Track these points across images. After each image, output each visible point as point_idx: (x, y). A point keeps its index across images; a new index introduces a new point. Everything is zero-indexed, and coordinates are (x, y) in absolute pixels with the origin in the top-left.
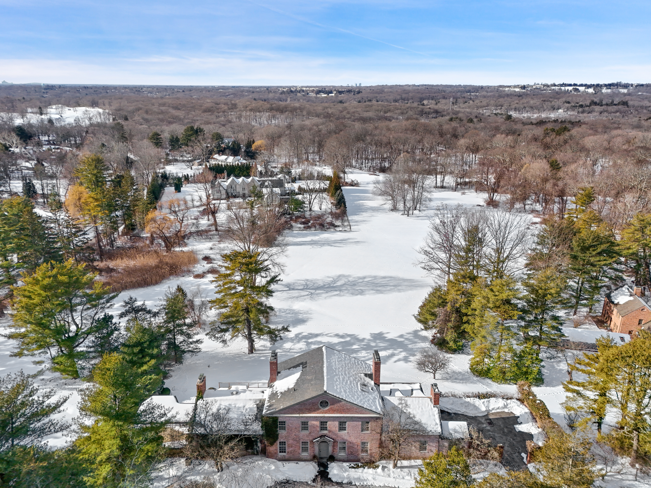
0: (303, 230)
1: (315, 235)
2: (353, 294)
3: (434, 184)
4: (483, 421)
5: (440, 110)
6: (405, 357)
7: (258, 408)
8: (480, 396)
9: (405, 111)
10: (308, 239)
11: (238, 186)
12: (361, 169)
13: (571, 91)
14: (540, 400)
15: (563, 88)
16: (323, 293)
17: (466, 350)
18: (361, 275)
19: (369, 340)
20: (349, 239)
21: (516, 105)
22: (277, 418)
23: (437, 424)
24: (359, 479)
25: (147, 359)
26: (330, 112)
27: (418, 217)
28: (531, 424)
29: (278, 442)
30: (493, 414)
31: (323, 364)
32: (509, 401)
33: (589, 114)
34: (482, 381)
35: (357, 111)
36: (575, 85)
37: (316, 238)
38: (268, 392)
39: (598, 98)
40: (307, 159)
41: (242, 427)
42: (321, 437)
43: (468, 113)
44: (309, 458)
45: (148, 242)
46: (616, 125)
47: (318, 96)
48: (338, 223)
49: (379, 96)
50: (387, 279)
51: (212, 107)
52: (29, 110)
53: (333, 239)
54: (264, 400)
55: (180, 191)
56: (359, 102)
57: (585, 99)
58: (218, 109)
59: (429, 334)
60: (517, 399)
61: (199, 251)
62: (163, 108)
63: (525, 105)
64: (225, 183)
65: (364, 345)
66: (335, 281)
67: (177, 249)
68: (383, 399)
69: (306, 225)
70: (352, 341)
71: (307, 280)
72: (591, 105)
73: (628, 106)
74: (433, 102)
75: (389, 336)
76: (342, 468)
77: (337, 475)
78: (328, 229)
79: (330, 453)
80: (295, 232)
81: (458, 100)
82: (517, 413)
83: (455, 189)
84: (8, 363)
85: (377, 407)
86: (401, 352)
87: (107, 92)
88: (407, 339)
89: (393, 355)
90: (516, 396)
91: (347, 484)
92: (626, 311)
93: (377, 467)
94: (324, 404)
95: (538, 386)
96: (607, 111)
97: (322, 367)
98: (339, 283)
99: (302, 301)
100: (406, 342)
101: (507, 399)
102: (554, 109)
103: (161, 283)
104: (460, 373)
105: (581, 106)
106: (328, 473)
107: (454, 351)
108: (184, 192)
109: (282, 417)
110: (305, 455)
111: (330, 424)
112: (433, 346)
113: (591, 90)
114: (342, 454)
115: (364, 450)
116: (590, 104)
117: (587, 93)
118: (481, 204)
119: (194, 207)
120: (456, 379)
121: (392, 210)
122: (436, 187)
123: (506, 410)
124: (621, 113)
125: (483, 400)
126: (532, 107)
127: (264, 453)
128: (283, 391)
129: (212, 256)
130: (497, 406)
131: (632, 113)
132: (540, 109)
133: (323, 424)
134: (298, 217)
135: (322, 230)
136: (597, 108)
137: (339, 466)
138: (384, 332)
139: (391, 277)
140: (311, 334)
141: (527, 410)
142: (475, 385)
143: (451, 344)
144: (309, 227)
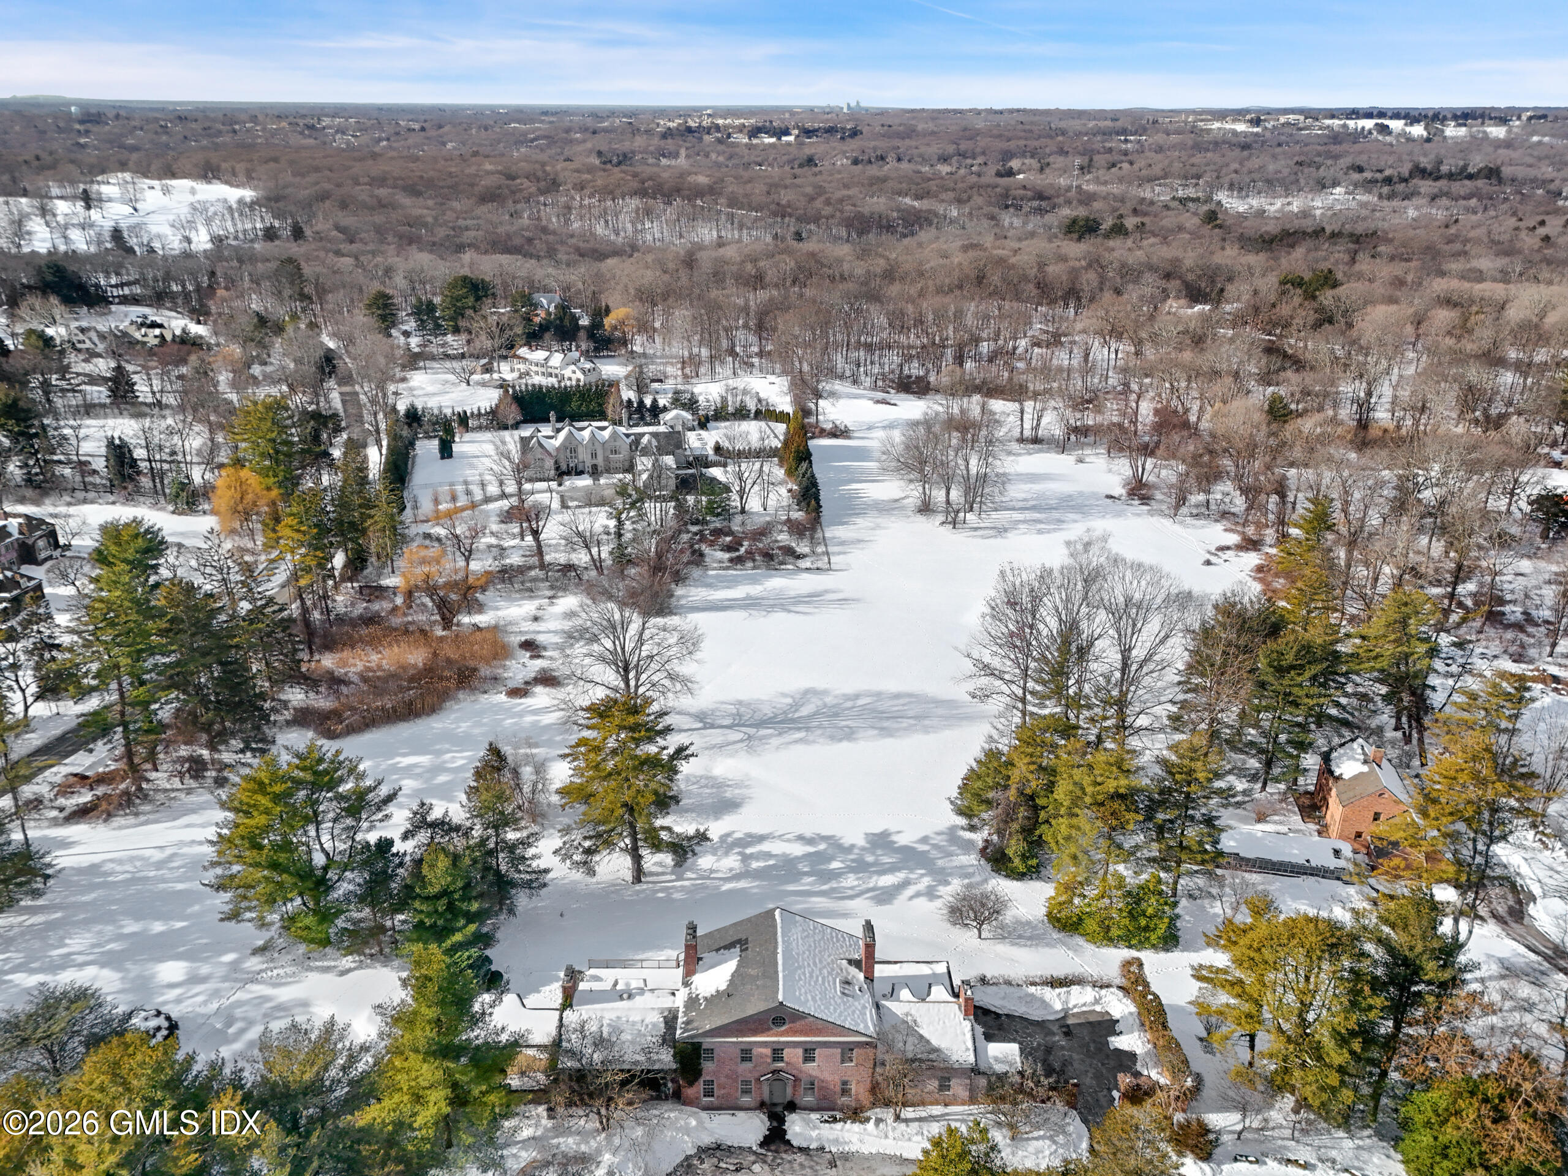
0: (727, 568)
1: (754, 581)
2: (832, 738)
3: (1016, 433)
4: (1055, 1028)
5: (1049, 192)
6: (929, 887)
7: (666, 1023)
8: (1055, 983)
9: (965, 196)
10: (738, 592)
11: (580, 450)
12: (855, 382)
13: (1370, 132)
14: (1154, 994)
15: (1351, 123)
16: (771, 736)
17: (1044, 872)
18: (849, 689)
19: (863, 849)
20: (826, 591)
21: (1234, 175)
22: (700, 1044)
23: (968, 1049)
24: (836, 1141)
25: (462, 922)
26: (783, 202)
27: (976, 529)
28: (1136, 1034)
29: (701, 1081)
30: (1073, 1015)
31: (776, 948)
32: (1103, 992)
33: (1406, 202)
34: (1068, 940)
35: (849, 197)
36: (1382, 114)
37: (755, 590)
38: (682, 996)
39: (1432, 157)
40: (732, 352)
41: (641, 1058)
42: (773, 1072)
43: (1115, 198)
44: (753, 1105)
45: (399, 600)
46: (1458, 246)
47: (755, 141)
48: (803, 548)
49: (903, 145)
50: (901, 701)
51: (500, 187)
52: (55, 191)
53: (792, 593)
54: (677, 1010)
55: (450, 456)
56: (856, 162)
57: (1400, 160)
58: (513, 192)
59: (978, 838)
60: (1120, 988)
61: (510, 623)
62: (382, 192)
63: (1256, 176)
64: (552, 441)
65: (853, 861)
66: (796, 706)
67: (466, 619)
68: (878, 1006)
69: (735, 554)
70: (830, 851)
71: (740, 703)
72: (1412, 175)
73: (1500, 181)
74: (1034, 163)
75: (902, 840)
76: (808, 1122)
77: (801, 1134)
78: (782, 563)
79: (788, 1098)
80: (711, 573)
81: (1096, 158)
82: (1116, 1014)
83: (1062, 446)
84: (189, 911)
85: (867, 1024)
86: (922, 875)
87: (235, 131)
88: (935, 846)
89: (906, 884)
90: (1119, 981)
91: (817, 1149)
92: (1351, 794)
93: (868, 1120)
94: (779, 1021)
95: (1167, 951)
96: (1447, 194)
97: (775, 953)
98: (804, 711)
99: (731, 756)
100: (934, 853)
101: (1101, 987)
102: (1322, 185)
103: (441, 709)
104: (1029, 923)
105: (1388, 181)
106: (785, 1131)
107: (1021, 876)
108: (464, 456)
109: (708, 1042)
110: (746, 1099)
111: (787, 1053)
112: (983, 862)
113: (1418, 130)
114: (809, 1099)
115: (845, 1092)
116: (1411, 173)
117: (1410, 139)
118: (1116, 494)
119: (487, 500)
120: (1020, 937)
121: (920, 511)
122: (1021, 440)
123: (1098, 1008)
124: (1480, 199)
125: (1058, 990)
126: (1269, 182)
127: (677, 1096)
128: (708, 995)
129: (541, 639)
130: (1081, 1002)
131: (1506, 199)
132: (1288, 186)
133: (777, 1053)
134: (718, 533)
135: (768, 568)
136: (1426, 186)
137: (804, 1120)
138: (893, 829)
139: (910, 695)
140: (749, 835)
141: (1133, 1008)
142: (1054, 951)
143: (1017, 861)
144: (738, 561)
